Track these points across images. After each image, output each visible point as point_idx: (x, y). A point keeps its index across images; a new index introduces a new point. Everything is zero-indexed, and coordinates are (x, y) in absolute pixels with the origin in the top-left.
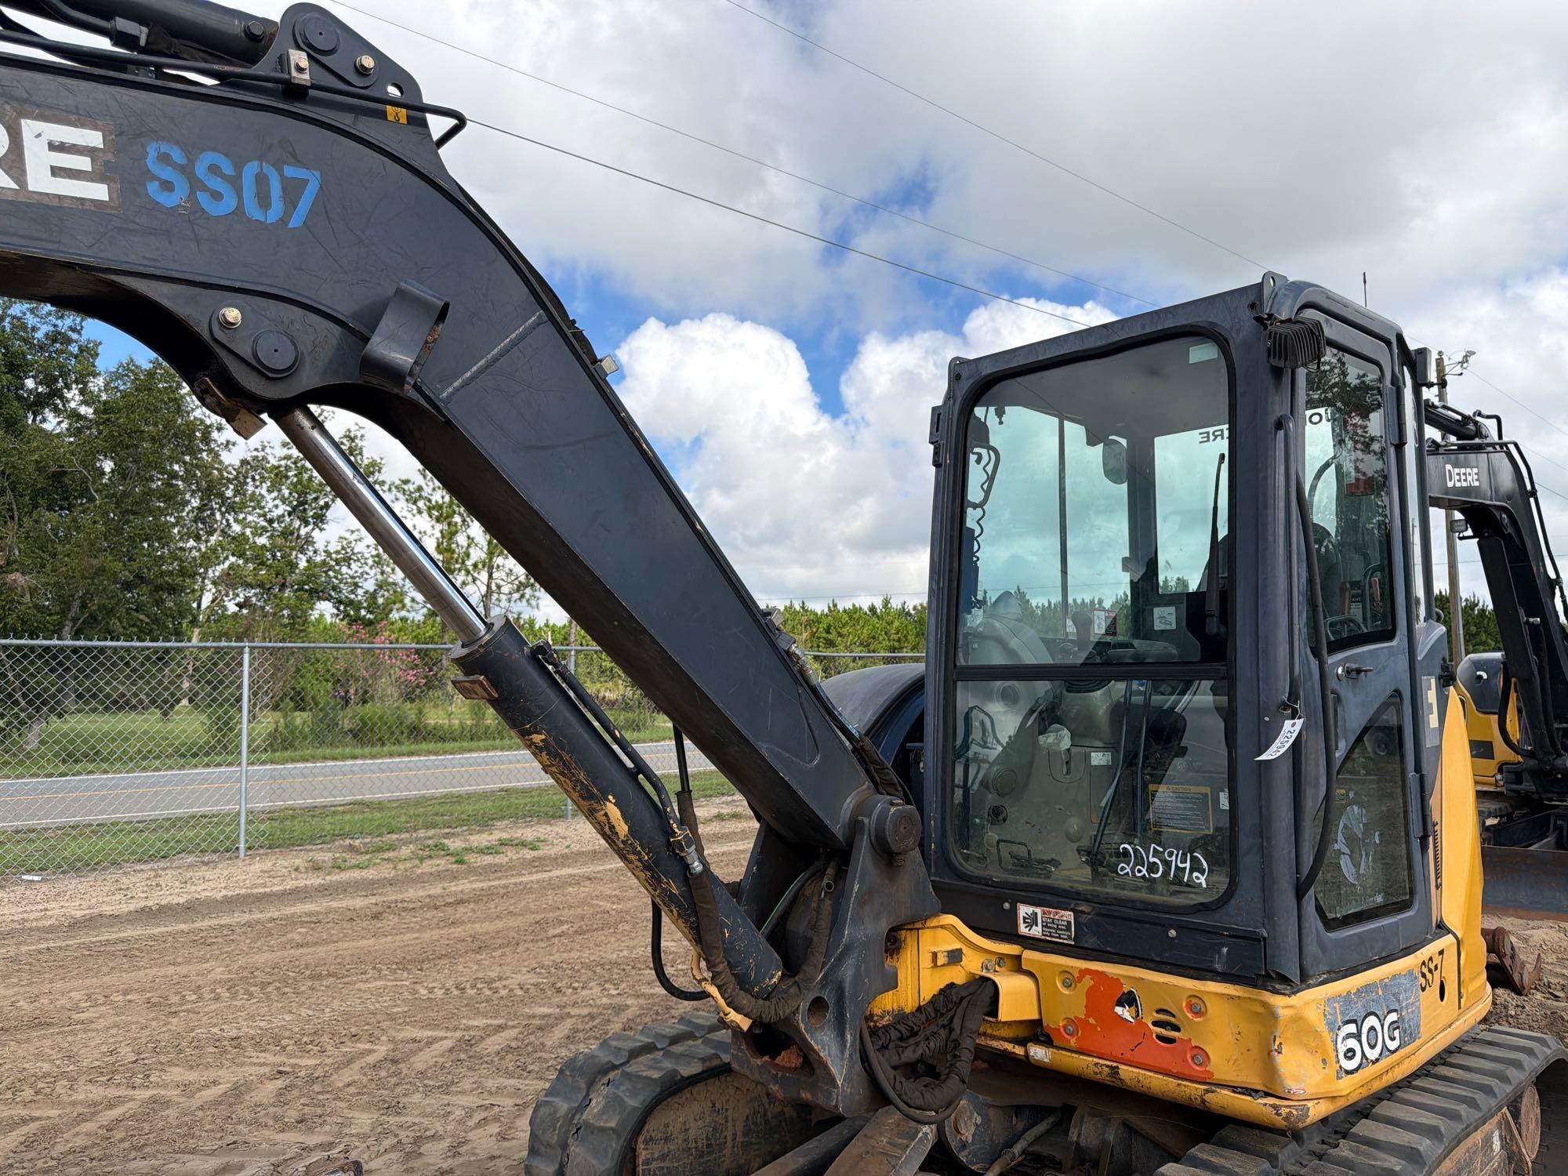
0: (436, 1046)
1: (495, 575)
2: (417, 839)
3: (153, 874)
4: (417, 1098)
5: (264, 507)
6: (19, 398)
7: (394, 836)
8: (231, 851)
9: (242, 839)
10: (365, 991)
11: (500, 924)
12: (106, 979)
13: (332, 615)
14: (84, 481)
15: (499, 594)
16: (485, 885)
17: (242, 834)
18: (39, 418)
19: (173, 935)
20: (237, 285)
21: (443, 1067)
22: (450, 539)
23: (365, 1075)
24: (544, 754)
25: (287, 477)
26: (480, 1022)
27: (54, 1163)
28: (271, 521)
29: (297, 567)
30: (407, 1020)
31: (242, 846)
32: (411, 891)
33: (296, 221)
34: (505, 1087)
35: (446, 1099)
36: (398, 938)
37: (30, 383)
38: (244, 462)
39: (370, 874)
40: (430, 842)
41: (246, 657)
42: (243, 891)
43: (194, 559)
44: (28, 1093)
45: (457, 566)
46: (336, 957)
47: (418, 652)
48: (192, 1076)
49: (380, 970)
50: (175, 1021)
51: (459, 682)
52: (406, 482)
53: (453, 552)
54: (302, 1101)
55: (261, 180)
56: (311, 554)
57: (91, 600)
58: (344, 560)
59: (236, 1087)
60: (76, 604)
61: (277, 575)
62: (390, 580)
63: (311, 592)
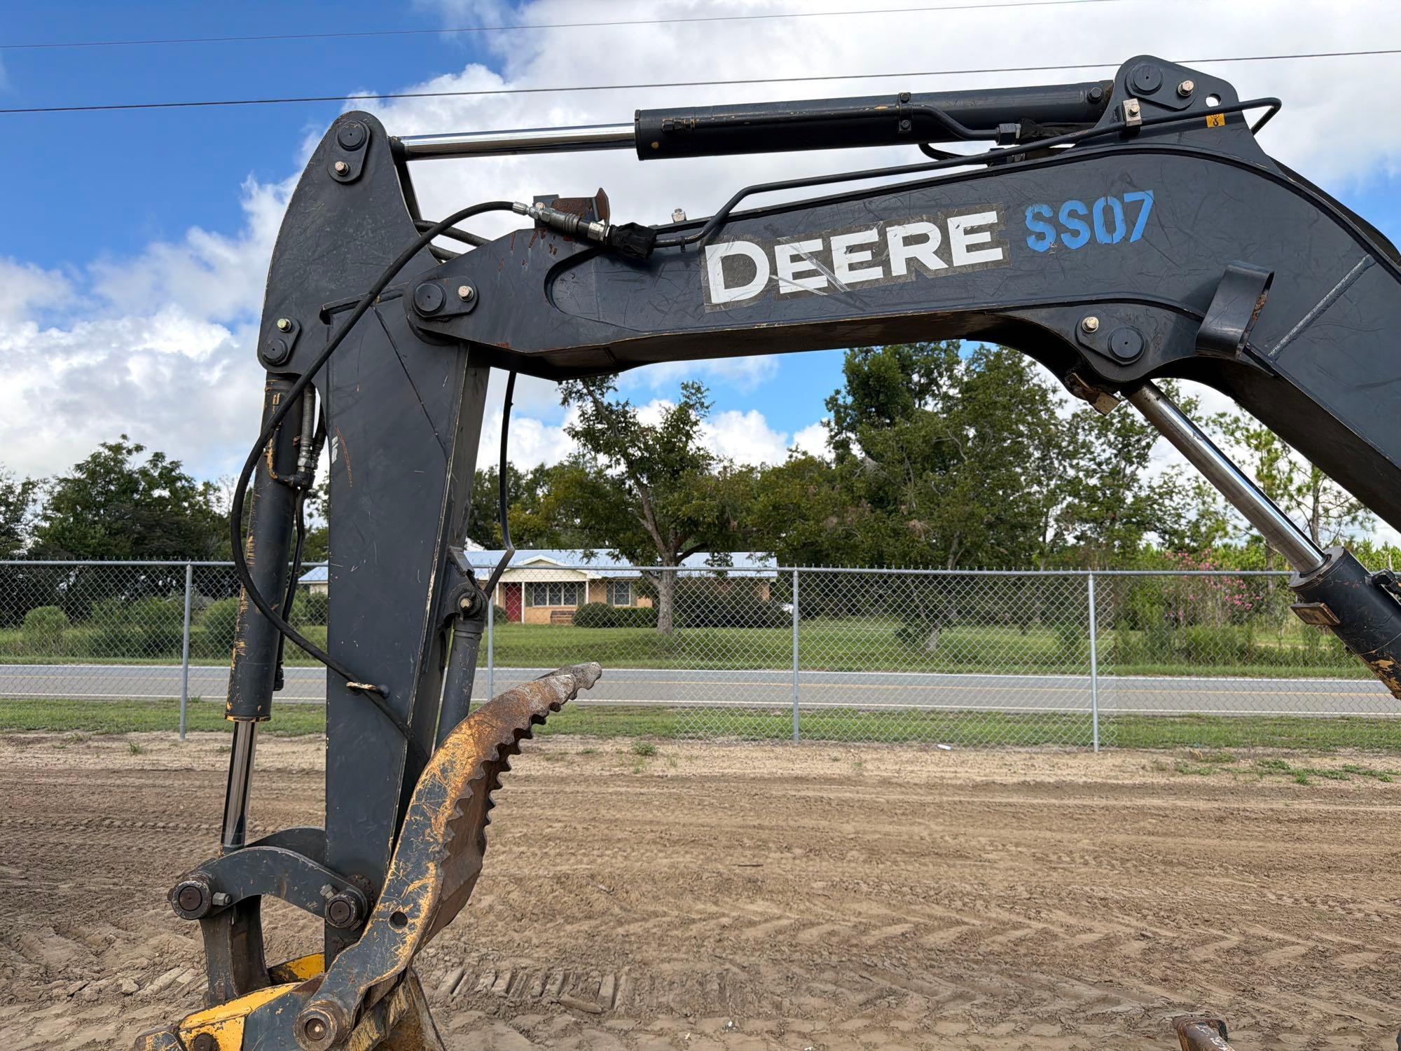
0: (1287, 948)
1: (1321, 499)
2: (1255, 755)
3: (1028, 756)
4: (1272, 990)
5: (1093, 453)
6: (909, 390)
7: (1232, 750)
8: (1086, 745)
9: (1096, 737)
10: (1214, 885)
11: (1350, 850)
12: (1002, 831)
13: (1159, 544)
14: (956, 446)
15: (1328, 517)
16: (1331, 808)
17: (1096, 732)
18: (923, 402)
19: (1048, 807)
20: (1094, 298)
21: (1296, 970)
22: (1271, 465)
23: (1219, 957)
24: (1393, 679)
25: (1112, 424)
26: (1337, 939)
27: (981, 958)
28: (1100, 464)
29: (1124, 503)
30: (1257, 919)
31: (1096, 742)
32: (1253, 802)
33: (1136, 236)
34: (1367, 1005)
35: (1302, 999)
36: (1243, 843)
37: (915, 377)
38: (1075, 416)
39: (1212, 781)
40: (1269, 759)
41: (1091, 583)
42: (1099, 780)
43: (1039, 501)
44: (959, 904)
45: (1280, 492)
46: (1184, 850)
47: (1244, 578)
48: (1072, 921)
49: (1227, 869)
50: (1055, 874)
51: (1300, 608)
52: (1223, 415)
53: (1275, 478)
54: (1164, 963)
55: (1108, 211)
56: (1136, 489)
57: (966, 538)
58: (1167, 493)
59: (1107, 938)
60: (956, 542)
61: (1107, 510)
62: (1212, 509)
63: (1138, 523)
